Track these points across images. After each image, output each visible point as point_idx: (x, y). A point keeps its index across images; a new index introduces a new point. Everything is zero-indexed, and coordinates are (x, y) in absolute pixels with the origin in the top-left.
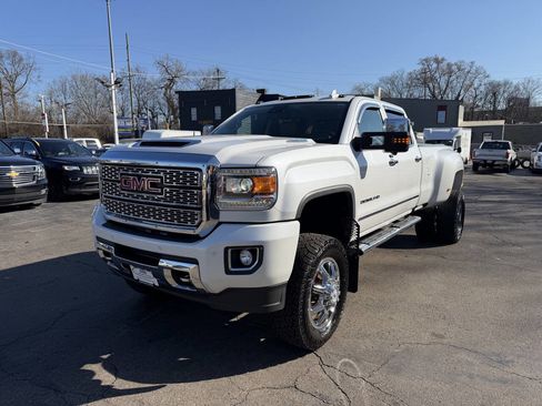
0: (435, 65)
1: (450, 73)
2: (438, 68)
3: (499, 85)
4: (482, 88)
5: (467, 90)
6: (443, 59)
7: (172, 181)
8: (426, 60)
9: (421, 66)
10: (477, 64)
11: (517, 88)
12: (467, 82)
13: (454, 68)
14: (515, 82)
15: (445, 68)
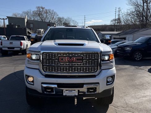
0: (41, 10)
1: (47, 13)
2: (43, 11)
3: (61, 18)
4: (57, 19)
5: (52, 19)
6: (44, 8)
7: (87, 58)
8: (38, 7)
9: (37, 9)
10: (54, 11)
11: (66, 20)
12: (52, 17)
13: (48, 11)
14: (65, 18)
15: (45, 11)
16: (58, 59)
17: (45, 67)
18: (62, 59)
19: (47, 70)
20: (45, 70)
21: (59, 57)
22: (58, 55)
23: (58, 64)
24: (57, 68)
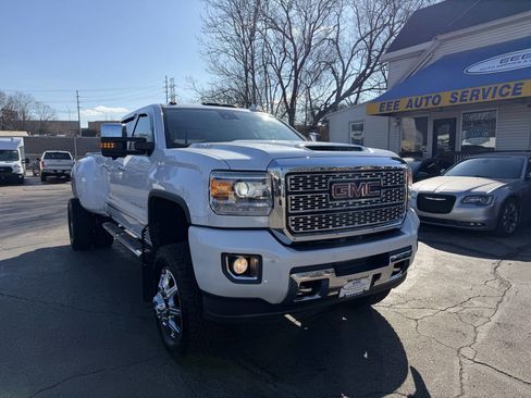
16: (330, 191)
17: (293, 218)
18: (339, 191)
19: (297, 227)
20: (293, 228)
21: (331, 183)
22: (327, 178)
23: (328, 206)
24: (327, 218)
